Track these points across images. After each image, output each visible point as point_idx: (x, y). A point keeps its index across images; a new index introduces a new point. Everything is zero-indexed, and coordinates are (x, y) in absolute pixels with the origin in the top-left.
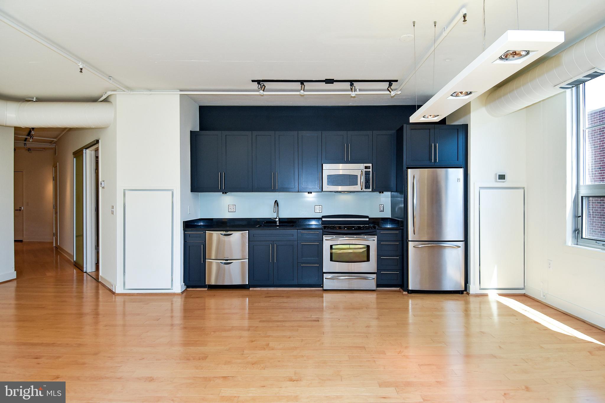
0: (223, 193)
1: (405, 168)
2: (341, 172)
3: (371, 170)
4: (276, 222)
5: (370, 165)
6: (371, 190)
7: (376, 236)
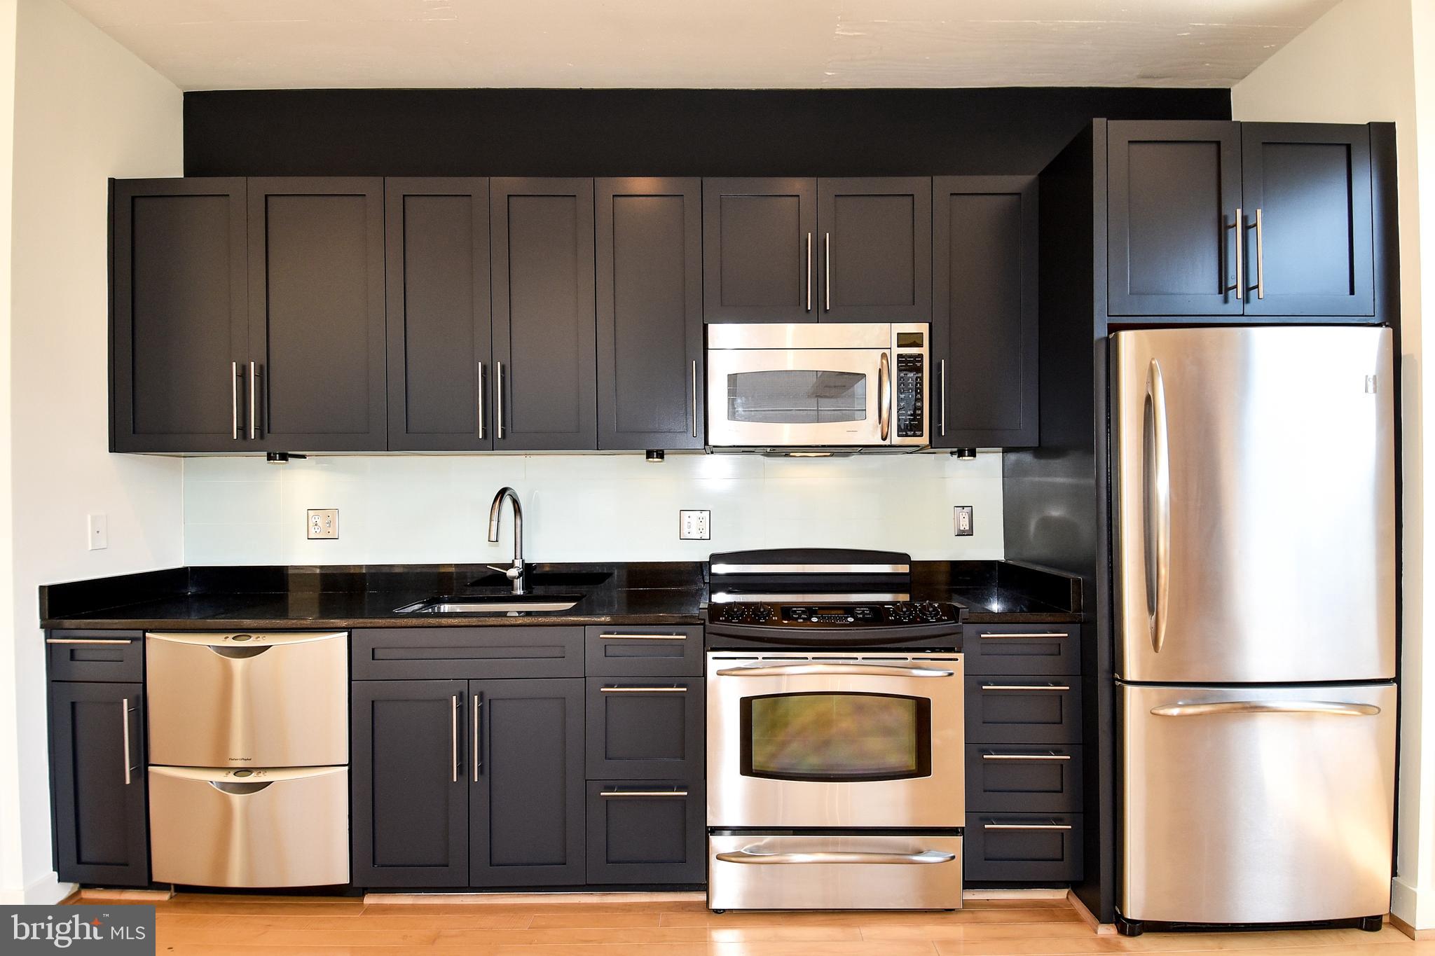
0: (270, 458)
1: (1100, 331)
2: (791, 362)
3: (924, 351)
4: (509, 582)
5: (923, 328)
6: (924, 440)
7: (961, 656)
